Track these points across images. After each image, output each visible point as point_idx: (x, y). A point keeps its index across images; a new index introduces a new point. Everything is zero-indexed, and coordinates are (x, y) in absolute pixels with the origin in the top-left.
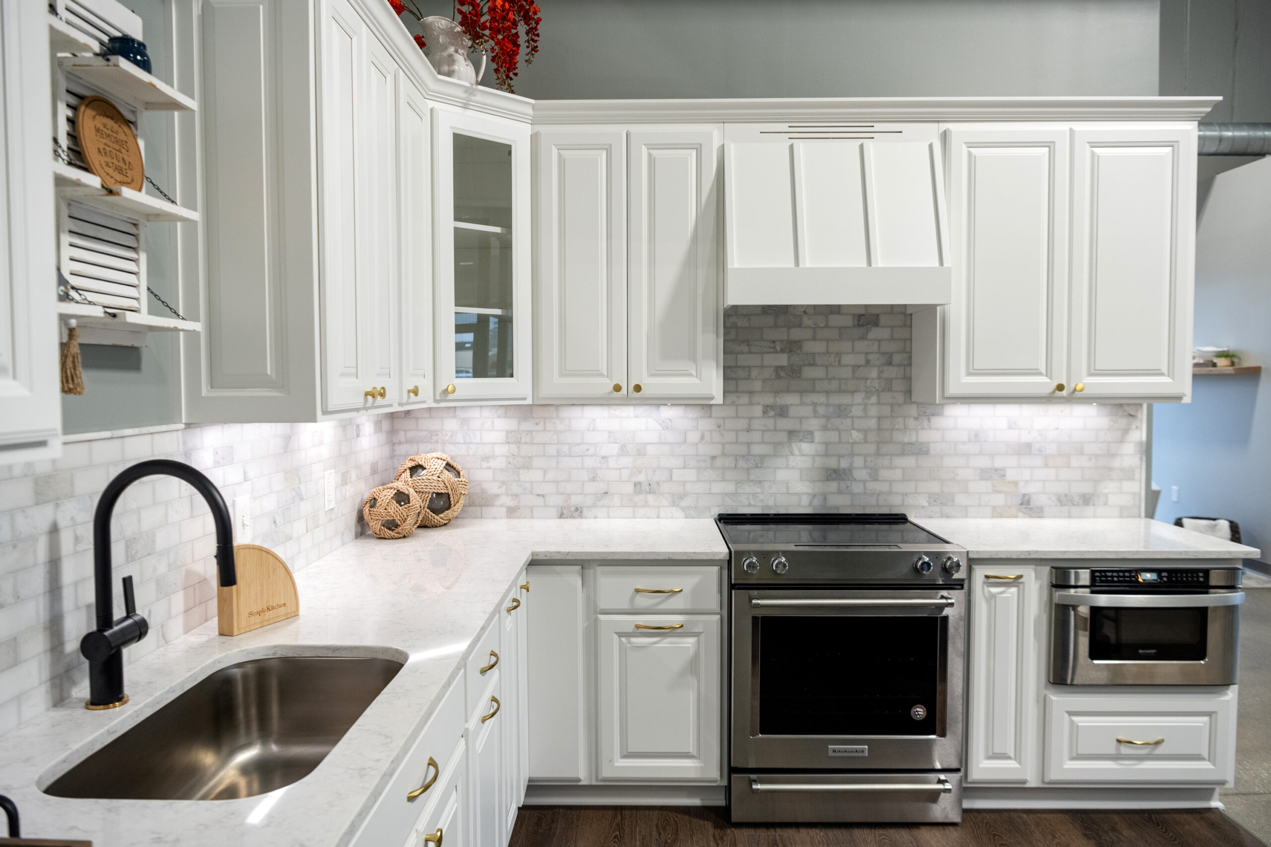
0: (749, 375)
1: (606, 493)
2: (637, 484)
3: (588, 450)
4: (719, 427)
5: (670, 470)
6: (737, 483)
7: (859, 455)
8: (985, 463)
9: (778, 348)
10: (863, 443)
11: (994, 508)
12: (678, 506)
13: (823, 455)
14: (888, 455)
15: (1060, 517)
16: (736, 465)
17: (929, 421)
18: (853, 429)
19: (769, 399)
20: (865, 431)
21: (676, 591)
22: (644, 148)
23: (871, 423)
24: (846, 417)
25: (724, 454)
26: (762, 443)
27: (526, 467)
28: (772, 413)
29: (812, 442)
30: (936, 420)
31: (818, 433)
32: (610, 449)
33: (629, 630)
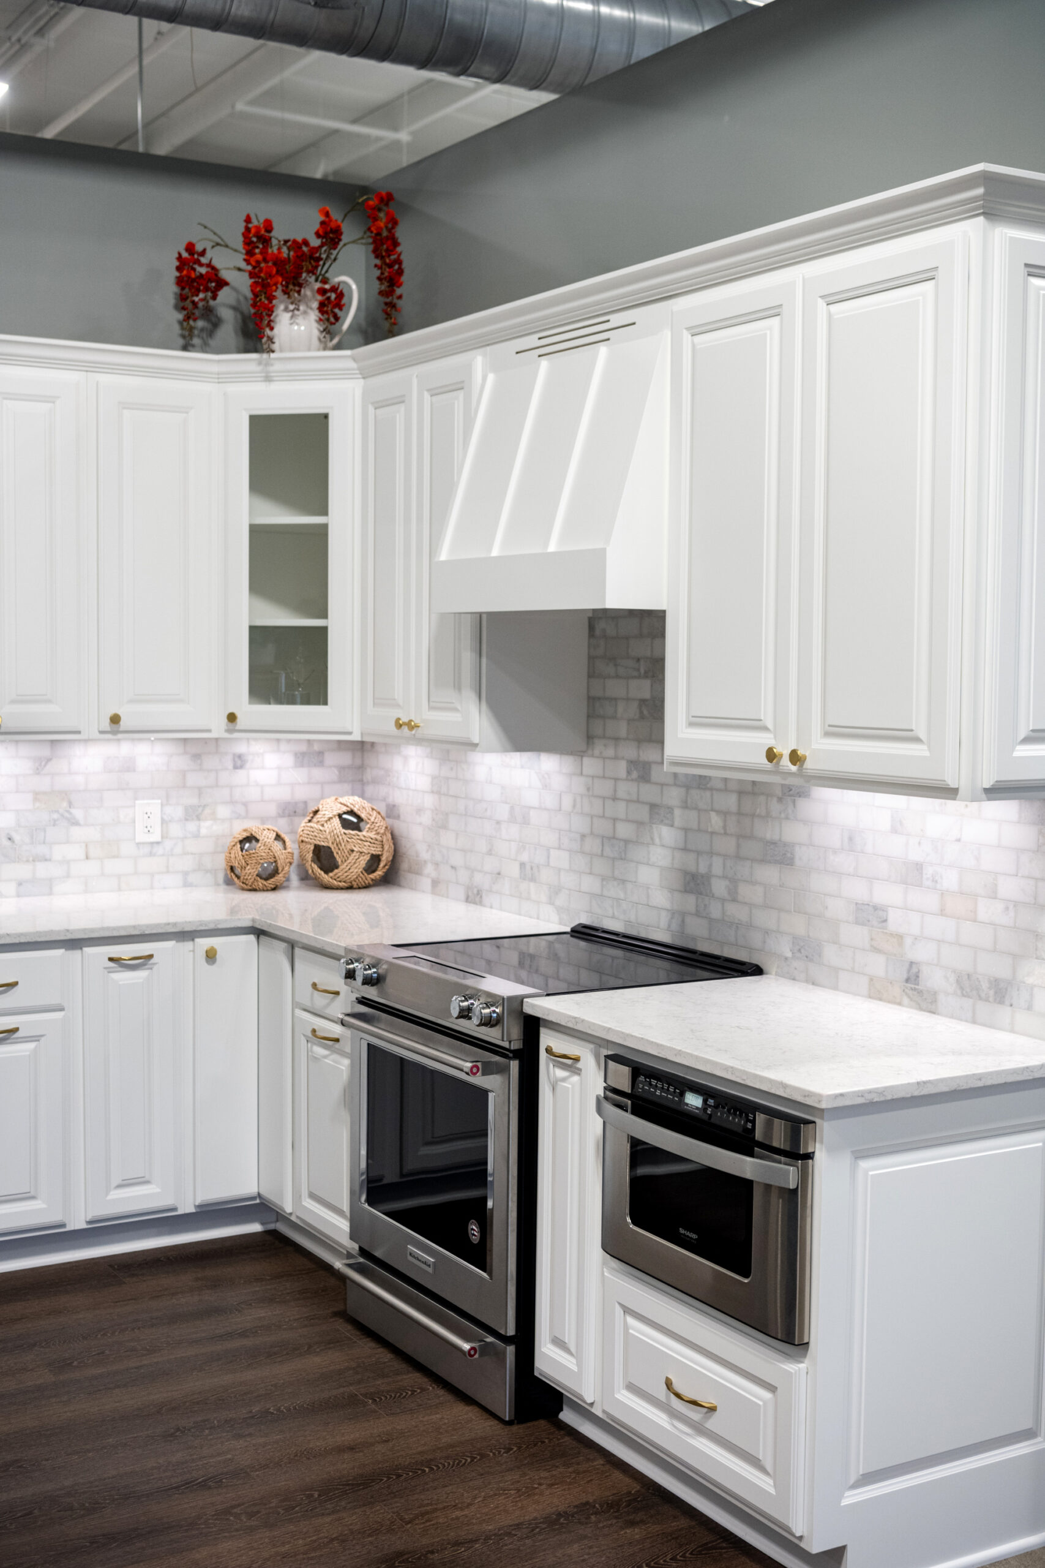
0: (616, 711)
1: (499, 874)
2: (522, 865)
3: (486, 810)
4: (588, 789)
5: (548, 850)
6: (603, 880)
7: (719, 854)
8: (859, 890)
9: (642, 671)
10: (721, 834)
11: (872, 979)
12: (552, 904)
13: (682, 849)
14: (748, 859)
15: (961, 1019)
16: (602, 851)
17: (794, 807)
18: (712, 810)
19: (629, 751)
20: (724, 814)
21: (337, 993)
22: (427, 395)
23: (730, 802)
24: (706, 789)
25: (592, 833)
26: (628, 821)
27: (444, 827)
28: (635, 775)
29: (672, 826)
30: (801, 803)
31: (677, 812)
32: (502, 812)
33: (310, 1035)
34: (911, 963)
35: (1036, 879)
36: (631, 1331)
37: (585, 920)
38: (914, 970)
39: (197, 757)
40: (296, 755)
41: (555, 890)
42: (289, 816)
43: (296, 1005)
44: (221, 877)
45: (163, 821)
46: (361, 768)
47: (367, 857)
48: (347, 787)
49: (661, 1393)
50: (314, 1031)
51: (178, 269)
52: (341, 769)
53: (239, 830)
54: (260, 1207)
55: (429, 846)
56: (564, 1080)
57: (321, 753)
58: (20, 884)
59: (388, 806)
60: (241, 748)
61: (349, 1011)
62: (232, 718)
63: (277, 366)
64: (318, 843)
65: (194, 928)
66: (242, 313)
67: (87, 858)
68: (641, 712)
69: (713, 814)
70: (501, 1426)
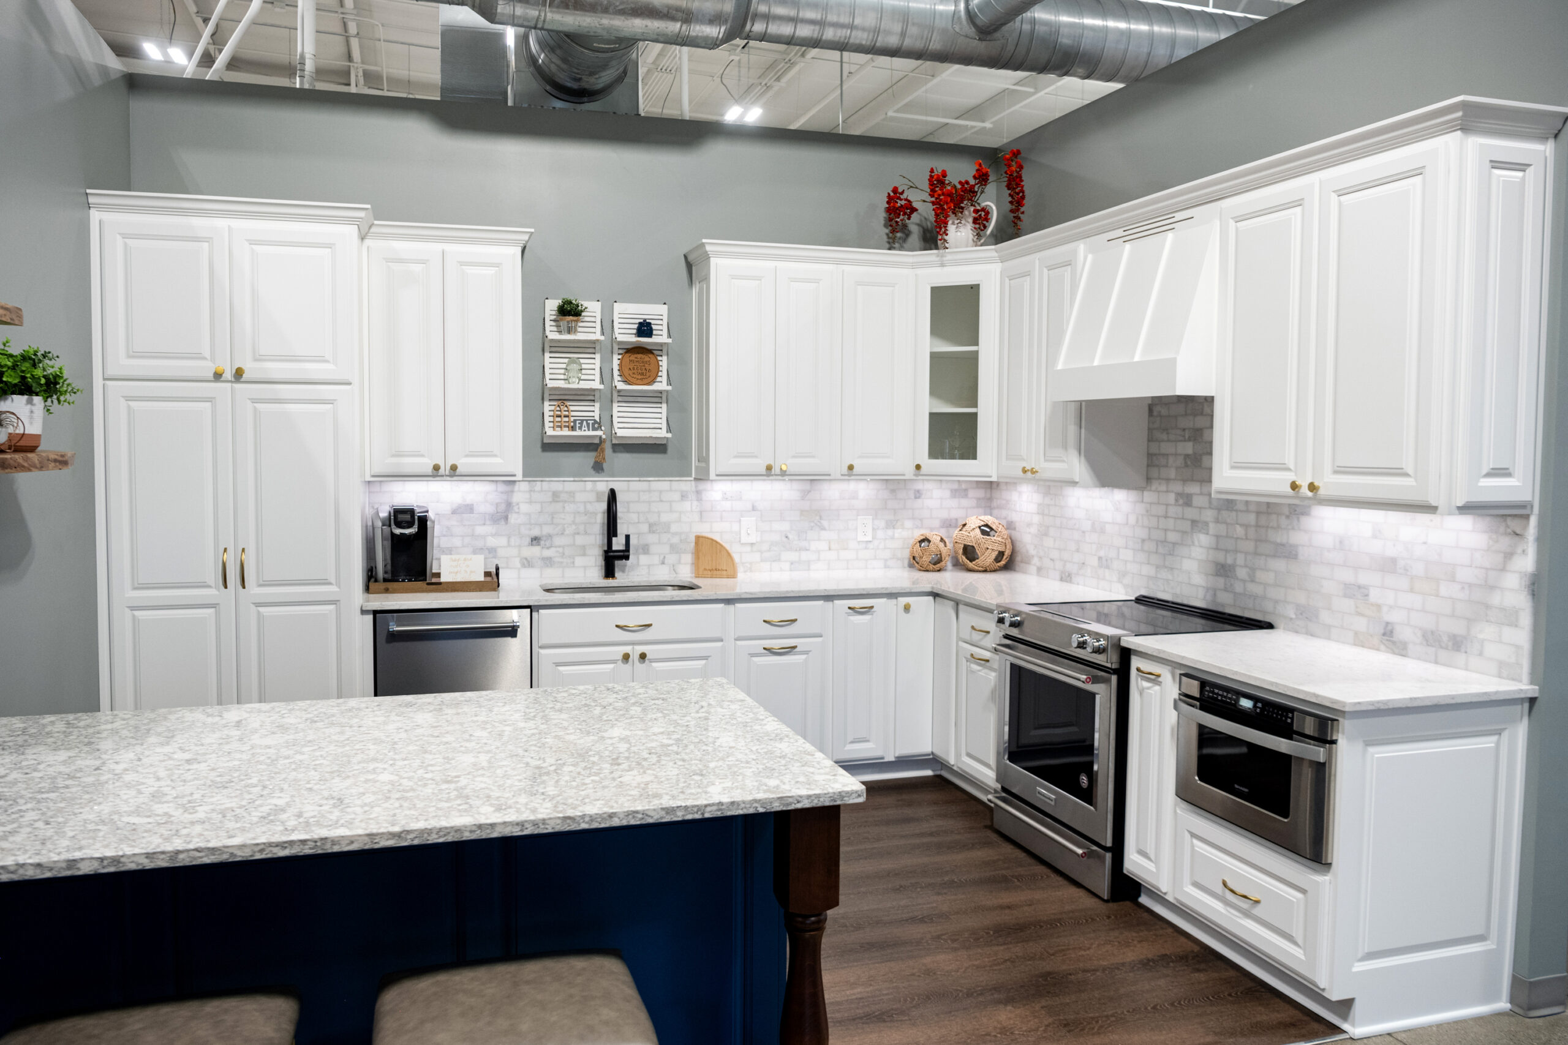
0: (1167, 463)
1: (1083, 564)
2: (1100, 558)
3: (1075, 525)
4: (1147, 511)
5: (1118, 548)
6: (1157, 568)
7: (1241, 552)
8: (1347, 576)
9: (1187, 437)
10: (1243, 539)
11: (1356, 633)
12: (1121, 583)
13: (1214, 549)
14: (1263, 555)
15: (1426, 661)
16: (1156, 549)
17: (1299, 521)
18: (1237, 524)
19: (1177, 487)
20: (1246, 526)
21: (988, 632)
22: (1045, 270)
23: (1251, 518)
24: (1232, 510)
25: (1149, 538)
26: (1174, 530)
27: (1046, 534)
28: (1181, 502)
29: (1207, 534)
30: (1304, 520)
31: (1211, 525)
32: (1087, 526)
33: (969, 657)
34: (1387, 623)
35: (1487, 569)
36: (1196, 849)
37: (1144, 592)
38: (1389, 628)
39: (893, 491)
40: (952, 491)
41: (1123, 575)
42: (947, 527)
43: (959, 639)
44: (906, 562)
45: (874, 529)
46: (990, 499)
47: (997, 553)
48: (981, 510)
49: (1219, 889)
50: (972, 655)
51: (888, 203)
52: (978, 499)
53: (918, 534)
54: (933, 761)
55: (1036, 547)
56: (1148, 688)
57: (966, 490)
58: (792, 564)
59: (1008, 522)
60: (919, 486)
61: (998, 643)
62: (918, 467)
63: (949, 257)
64: (966, 543)
65: (897, 591)
66: (923, 228)
67: (830, 549)
68: (1186, 463)
69: (1238, 526)
70: (1101, 902)
